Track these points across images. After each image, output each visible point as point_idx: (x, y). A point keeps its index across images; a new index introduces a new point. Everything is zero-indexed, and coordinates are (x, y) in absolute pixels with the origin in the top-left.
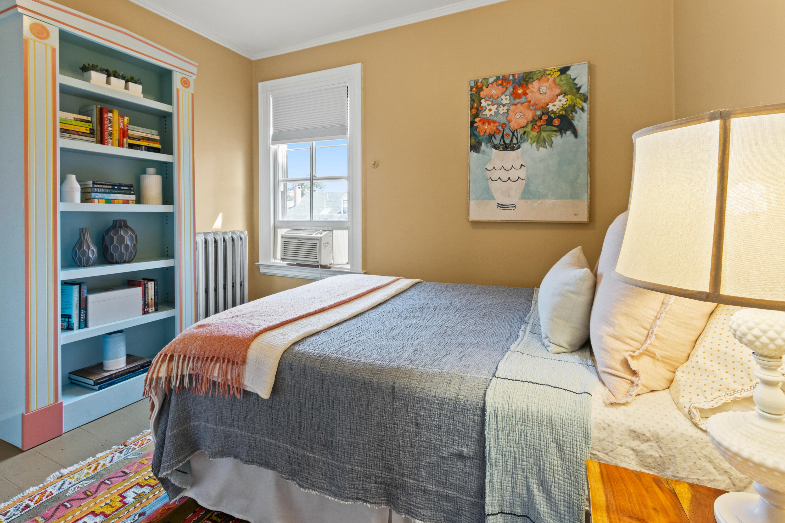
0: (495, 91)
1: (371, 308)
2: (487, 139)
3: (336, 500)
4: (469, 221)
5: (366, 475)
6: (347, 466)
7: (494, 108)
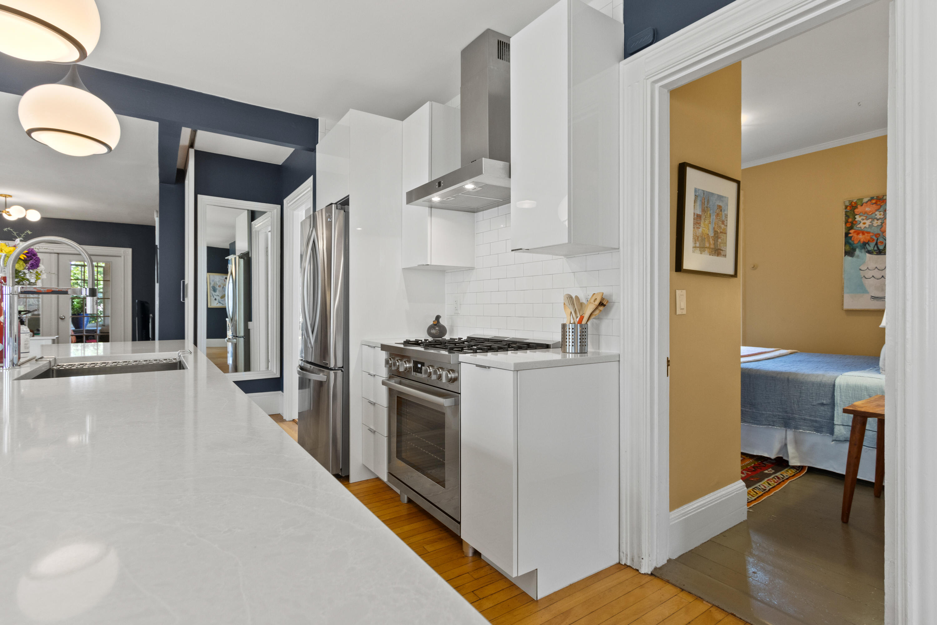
0: (869, 208)
1: (764, 359)
2: (861, 246)
3: (758, 426)
4: (843, 310)
5: (774, 415)
6: (763, 412)
7: (868, 222)
